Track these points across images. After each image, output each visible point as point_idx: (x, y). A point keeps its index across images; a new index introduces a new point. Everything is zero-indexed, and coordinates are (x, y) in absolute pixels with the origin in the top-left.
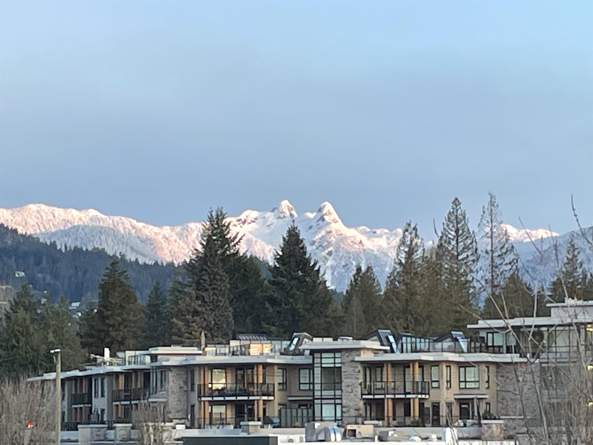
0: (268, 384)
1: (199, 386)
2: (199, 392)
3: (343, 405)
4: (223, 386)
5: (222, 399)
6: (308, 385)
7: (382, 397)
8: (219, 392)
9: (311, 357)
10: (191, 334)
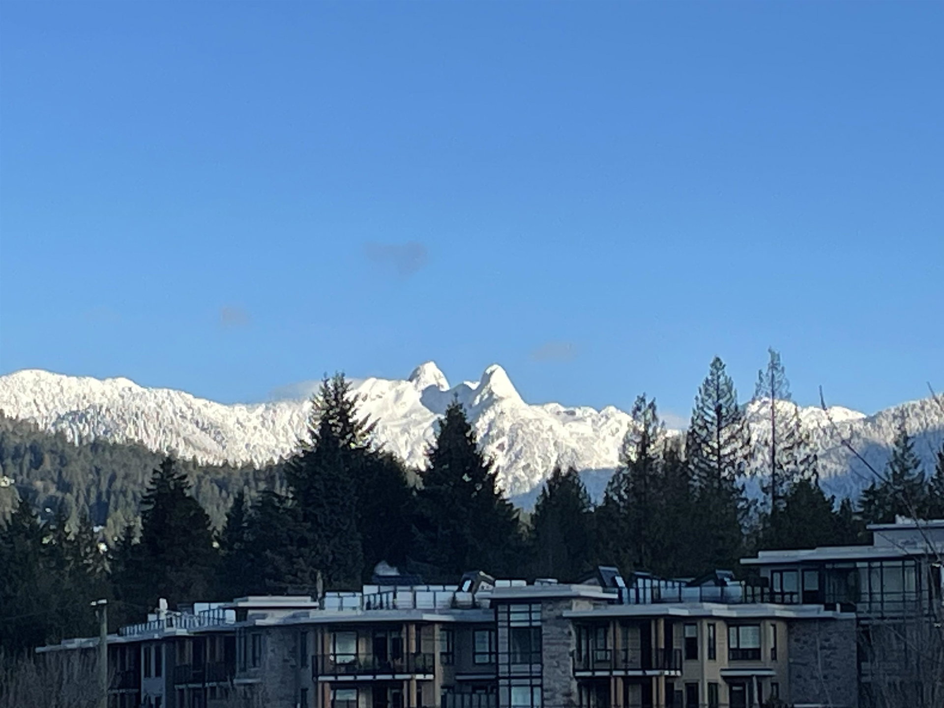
0: (424, 655)
1: (315, 657)
2: (315, 668)
3: (545, 687)
4: (353, 658)
5: (351, 678)
6: (487, 656)
7: (606, 674)
8: (347, 669)
9: (492, 611)
10: (296, 575)
